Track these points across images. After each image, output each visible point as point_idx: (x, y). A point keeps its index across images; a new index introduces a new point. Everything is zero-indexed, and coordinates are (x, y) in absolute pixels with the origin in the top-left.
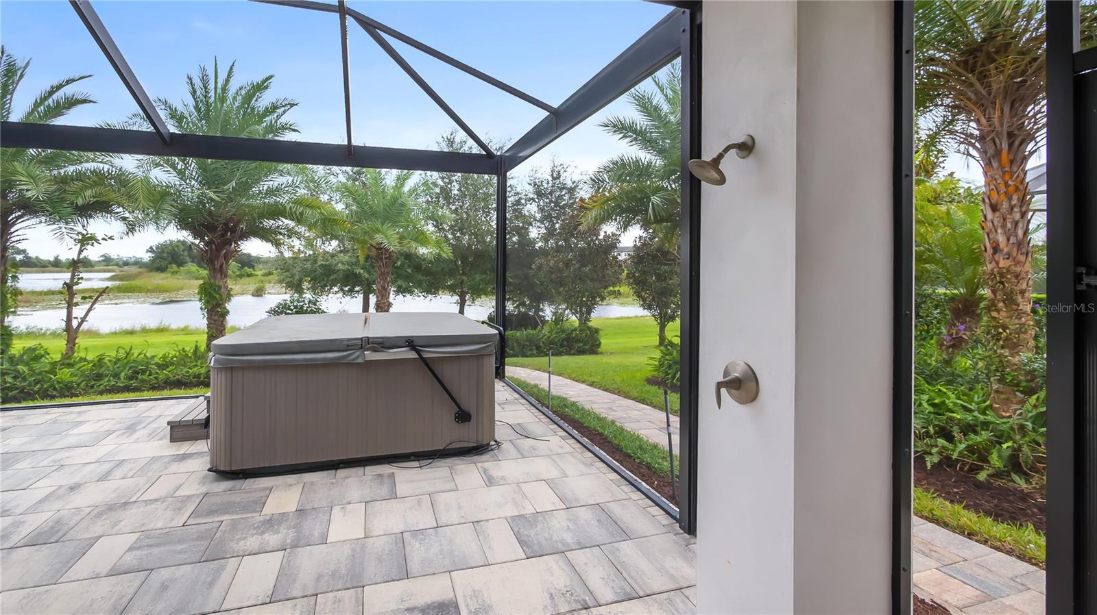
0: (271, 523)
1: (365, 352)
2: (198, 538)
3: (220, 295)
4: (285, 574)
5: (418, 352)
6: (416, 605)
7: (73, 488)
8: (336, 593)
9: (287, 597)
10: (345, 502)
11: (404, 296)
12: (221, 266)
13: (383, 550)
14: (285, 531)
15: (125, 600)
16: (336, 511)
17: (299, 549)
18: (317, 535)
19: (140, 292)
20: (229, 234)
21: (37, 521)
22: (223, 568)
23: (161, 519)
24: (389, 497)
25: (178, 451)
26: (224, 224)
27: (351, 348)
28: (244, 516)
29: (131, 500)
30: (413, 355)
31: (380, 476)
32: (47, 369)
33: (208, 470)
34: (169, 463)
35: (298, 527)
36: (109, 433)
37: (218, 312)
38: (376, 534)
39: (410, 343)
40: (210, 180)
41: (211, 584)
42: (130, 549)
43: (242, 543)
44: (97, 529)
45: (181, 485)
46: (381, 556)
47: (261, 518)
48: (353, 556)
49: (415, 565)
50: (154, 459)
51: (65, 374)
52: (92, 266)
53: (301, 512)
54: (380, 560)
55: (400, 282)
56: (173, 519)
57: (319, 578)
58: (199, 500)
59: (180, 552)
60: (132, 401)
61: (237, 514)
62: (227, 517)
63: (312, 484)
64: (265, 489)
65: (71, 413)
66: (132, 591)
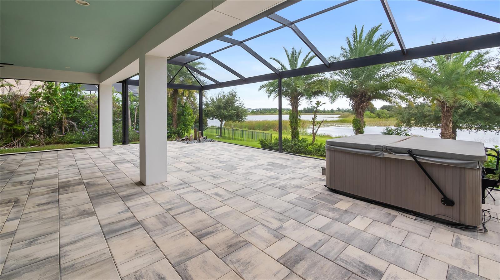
0: (334, 210)
1: (384, 153)
2: (311, 204)
3: (360, 124)
4: (327, 226)
5: (414, 158)
6: (365, 263)
7: (293, 179)
8: (338, 240)
9: (323, 232)
10: (365, 216)
11: (491, 131)
12: (360, 112)
13: (367, 239)
14: (336, 214)
15: (288, 209)
16: (359, 217)
17: (337, 222)
18: (346, 221)
19: (348, 123)
20: (363, 98)
21: (282, 183)
22: (312, 214)
23: (307, 195)
24: (386, 223)
25: (323, 177)
26: (361, 94)
27: (376, 150)
28: (327, 204)
29: (303, 187)
30: (411, 159)
31: (389, 214)
32: (306, 145)
33: (324, 186)
34: (318, 180)
35: (341, 215)
36: (309, 167)
37: (359, 131)
38: (369, 232)
39: (410, 152)
40: (355, 77)
41: (307, 217)
42: (295, 199)
43: (322, 211)
44: (292, 190)
45: (317, 188)
46: (364, 240)
47: (332, 207)
48: (354, 234)
49: (376, 251)
50: (315, 178)
51: (310, 148)
52: (334, 112)
53: (346, 211)
54: (363, 241)
55: (479, 122)
56: (309, 196)
57: (337, 233)
58: (318, 194)
59: (305, 205)
60: (320, 159)
61: (326, 202)
62: (323, 202)
63: (357, 204)
64: (340, 199)
65: (304, 159)
66: (290, 208)
